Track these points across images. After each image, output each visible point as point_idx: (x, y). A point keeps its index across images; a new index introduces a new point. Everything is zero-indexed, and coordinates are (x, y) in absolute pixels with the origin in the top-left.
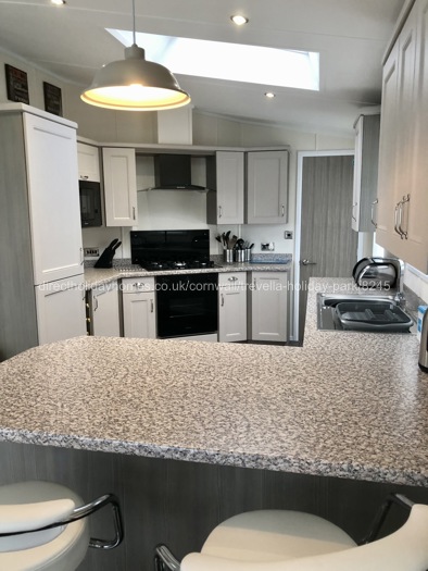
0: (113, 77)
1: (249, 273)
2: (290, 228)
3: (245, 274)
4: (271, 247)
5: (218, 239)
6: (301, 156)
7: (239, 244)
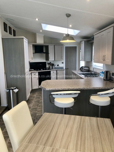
0: (65, 39)
1: (57, 71)
2: (63, 61)
3: (56, 71)
4: (59, 65)
5: (48, 64)
6: (65, 46)
7: (53, 65)
